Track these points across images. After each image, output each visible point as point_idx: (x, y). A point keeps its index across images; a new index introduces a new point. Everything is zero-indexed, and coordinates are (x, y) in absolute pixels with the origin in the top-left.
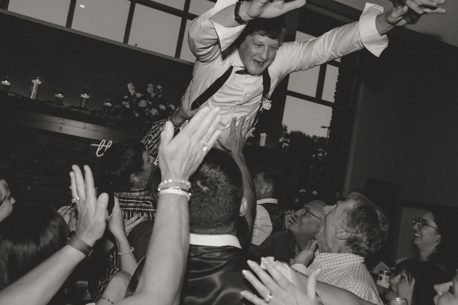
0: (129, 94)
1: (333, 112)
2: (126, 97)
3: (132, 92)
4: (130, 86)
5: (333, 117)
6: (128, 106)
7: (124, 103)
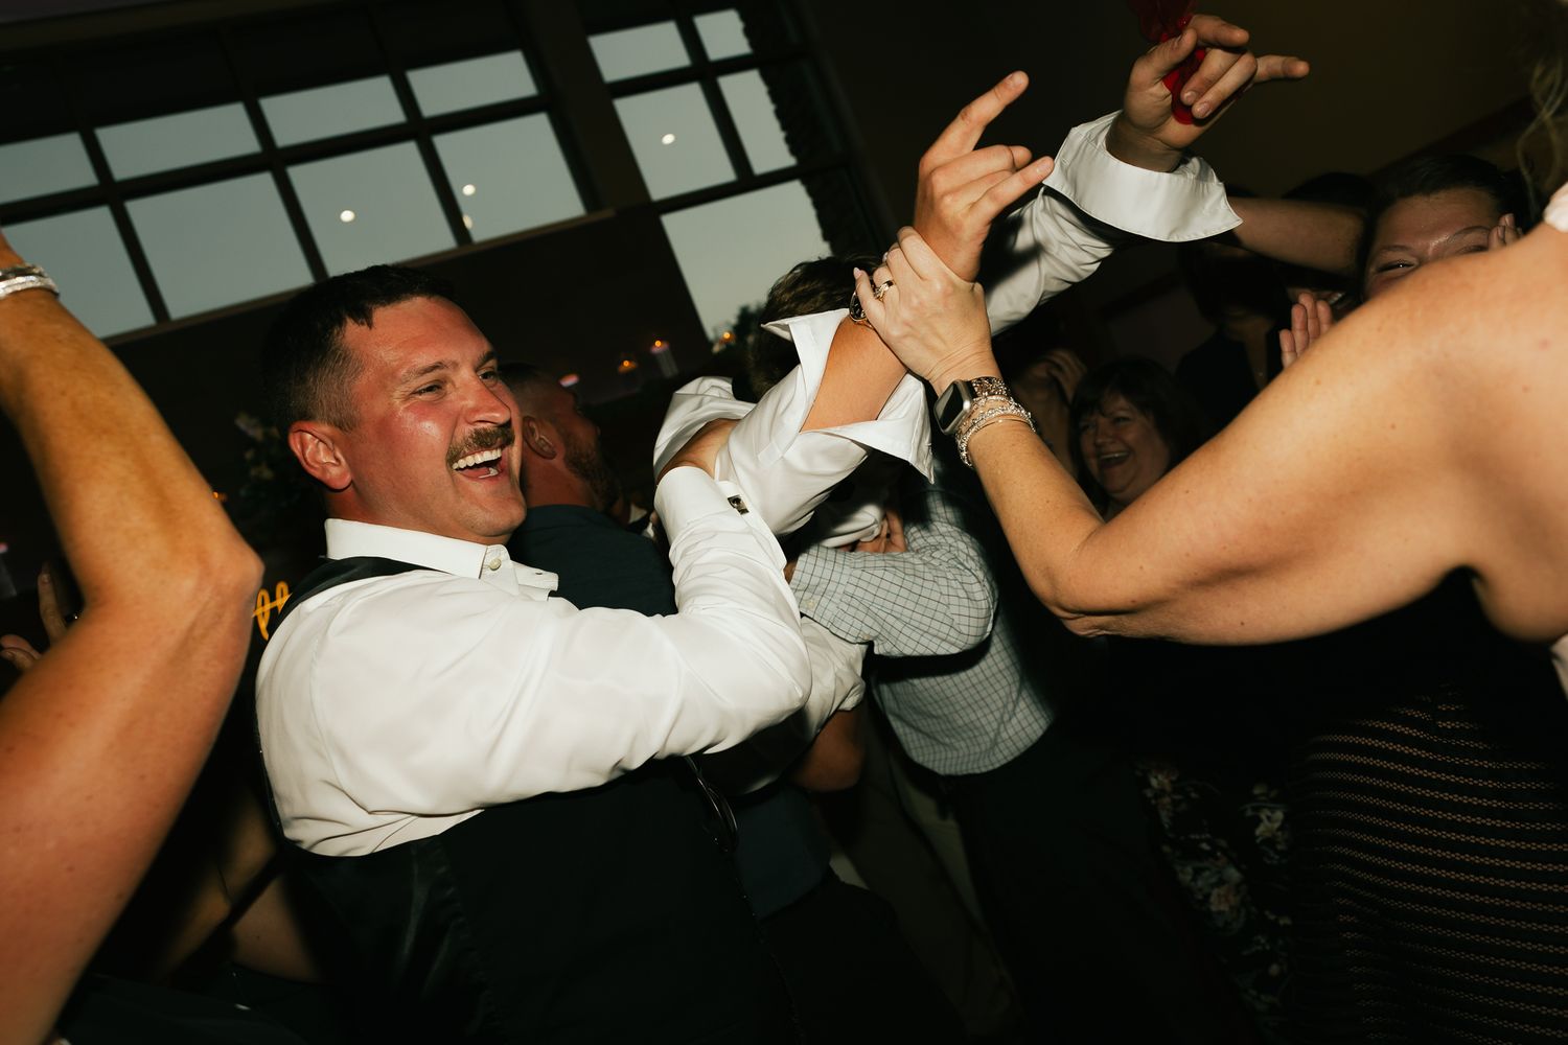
0: (251, 443)
1: (811, 192)
2: (249, 455)
3: (257, 433)
4: (243, 423)
5: (817, 204)
6: (267, 474)
7: (253, 472)
